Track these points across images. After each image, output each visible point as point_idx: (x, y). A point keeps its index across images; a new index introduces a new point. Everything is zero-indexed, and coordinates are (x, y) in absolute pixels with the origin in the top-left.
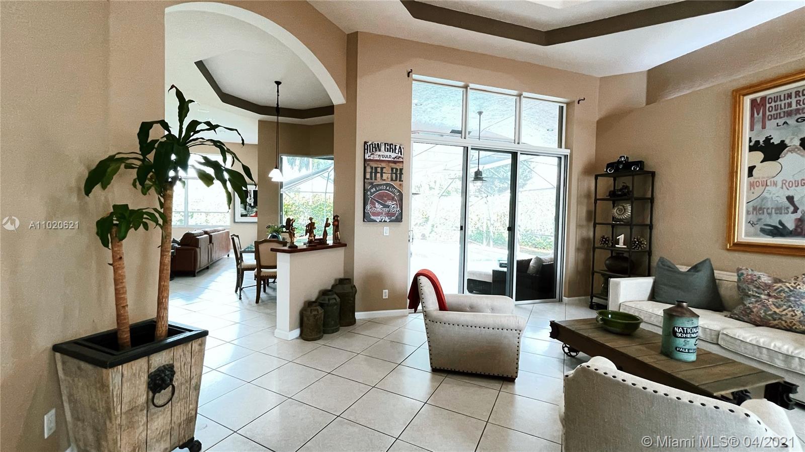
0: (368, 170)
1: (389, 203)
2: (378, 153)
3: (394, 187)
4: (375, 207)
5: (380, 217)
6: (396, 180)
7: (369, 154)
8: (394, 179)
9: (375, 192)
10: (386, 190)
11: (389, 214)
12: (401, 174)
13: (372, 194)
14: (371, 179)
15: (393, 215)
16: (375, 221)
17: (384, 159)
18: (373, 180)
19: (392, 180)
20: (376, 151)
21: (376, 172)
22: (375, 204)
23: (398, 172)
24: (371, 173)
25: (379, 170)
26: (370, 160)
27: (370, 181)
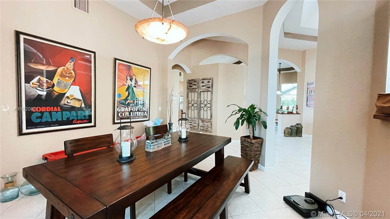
2: (313, 85)
4: (311, 102)
7: (309, 86)
13: (310, 98)
16: (311, 107)
21: (311, 92)
24: (310, 92)
25: (313, 91)
26: (309, 88)
27: (309, 94)
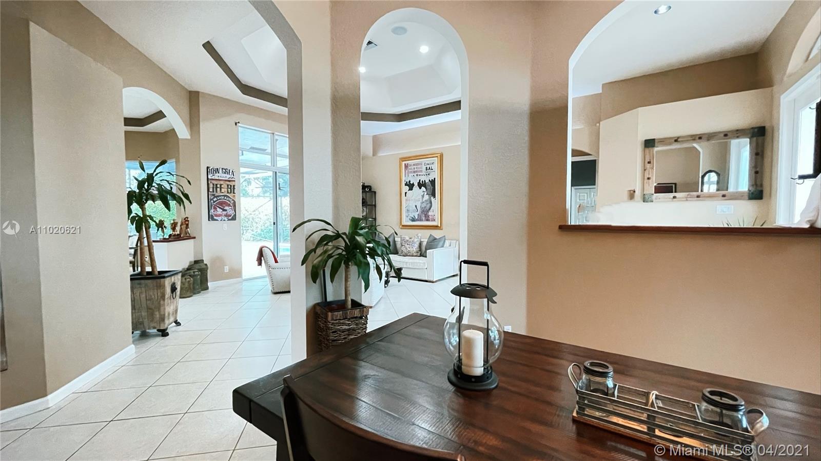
0: (211, 186)
1: (226, 208)
2: (217, 174)
3: (230, 198)
4: (217, 211)
5: (220, 218)
6: (231, 193)
7: (211, 175)
8: (229, 192)
9: (216, 201)
10: (224, 199)
11: (226, 215)
12: (234, 189)
13: (214, 202)
14: (213, 192)
15: (230, 216)
16: (217, 220)
17: (222, 179)
18: (215, 193)
19: (228, 192)
20: (216, 173)
21: (217, 188)
22: (217, 209)
23: (232, 187)
24: (213, 188)
25: (218, 186)
26: (212, 179)
27: (212, 193)
